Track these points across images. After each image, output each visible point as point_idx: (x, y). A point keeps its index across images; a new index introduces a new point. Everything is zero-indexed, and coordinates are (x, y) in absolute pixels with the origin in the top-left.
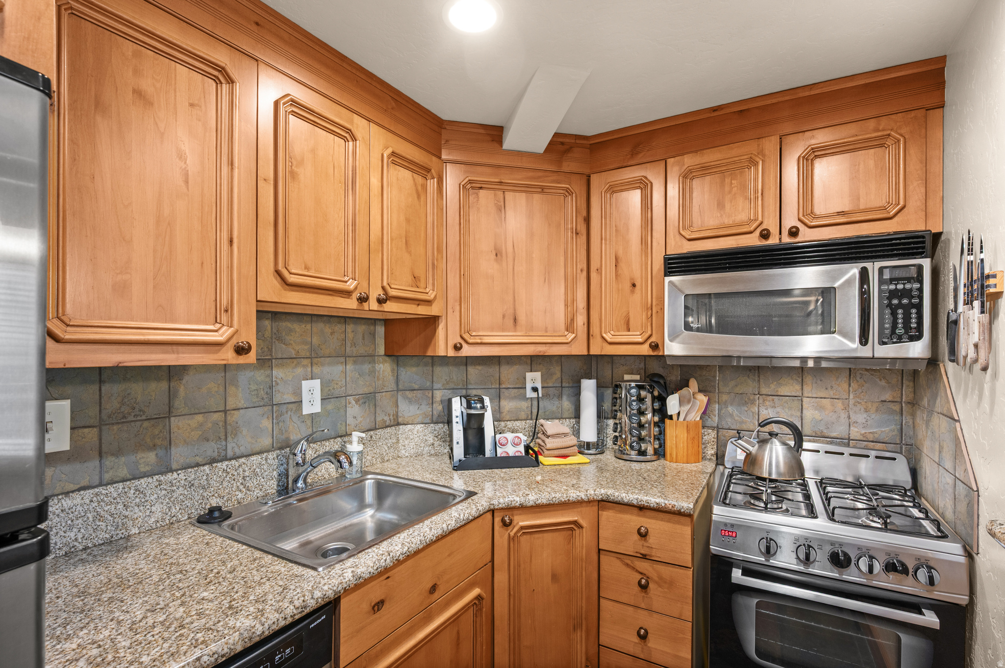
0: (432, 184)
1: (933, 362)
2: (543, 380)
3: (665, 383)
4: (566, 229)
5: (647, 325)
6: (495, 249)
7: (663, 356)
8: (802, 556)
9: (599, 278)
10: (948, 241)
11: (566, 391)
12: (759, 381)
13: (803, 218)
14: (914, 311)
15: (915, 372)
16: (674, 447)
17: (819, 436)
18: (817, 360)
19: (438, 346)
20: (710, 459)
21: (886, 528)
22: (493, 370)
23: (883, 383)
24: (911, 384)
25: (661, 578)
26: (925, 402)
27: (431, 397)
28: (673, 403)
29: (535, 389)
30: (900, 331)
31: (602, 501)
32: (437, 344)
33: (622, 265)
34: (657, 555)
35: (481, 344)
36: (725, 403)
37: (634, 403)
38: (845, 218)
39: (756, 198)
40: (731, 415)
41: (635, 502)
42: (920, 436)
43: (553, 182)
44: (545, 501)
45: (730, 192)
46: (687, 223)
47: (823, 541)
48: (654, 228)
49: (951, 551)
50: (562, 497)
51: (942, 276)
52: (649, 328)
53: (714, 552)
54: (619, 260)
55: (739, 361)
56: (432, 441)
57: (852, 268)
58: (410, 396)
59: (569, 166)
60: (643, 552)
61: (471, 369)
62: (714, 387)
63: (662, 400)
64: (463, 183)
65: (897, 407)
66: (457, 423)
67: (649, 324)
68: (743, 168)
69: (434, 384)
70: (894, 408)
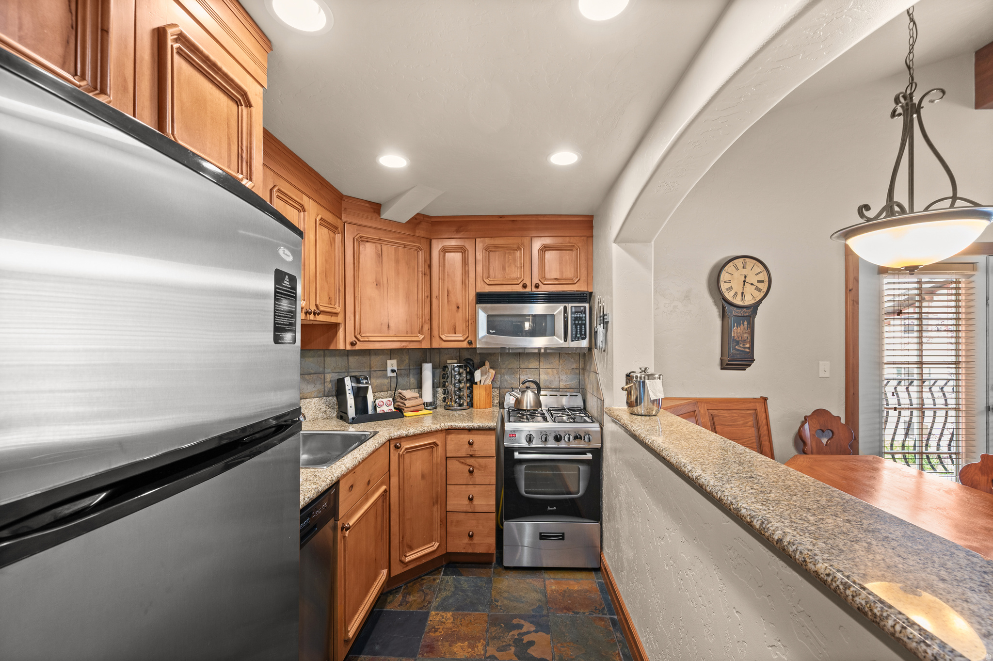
0: (338, 237)
1: (590, 349)
2: (398, 365)
3: (473, 364)
4: (418, 271)
5: (466, 331)
6: (376, 281)
7: (476, 348)
8: (543, 440)
9: (438, 302)
10: (594, 296)
11: (412, 372)
12: (520, 361)
13: (540, 279)
14: (583, 326)
15: (584, 354)
16: (478, 400)
17: (547, 388)
18: (546, 349)
19: (339, 343)
20: (496, 406)
21: (574, 422)
22: (365, 359)
23: (572, 360)
24: (583, 360)
25: (480, 465)
26: (588, 368)
27: (323, 378)
28: (478, 375)
29: (393, 371)
30: (578, 335)
31: (449, 429)
32: (338, 342)
33: (451, 295)
34: (478, 454)
35: (369, 341)
36: (503, 374)
37: (457, 376)
38: (558, 282)
39: (521, 267)
40: (506, 381)
41: (467, 427)
42: (586, 384)
43: (410, 242)
44: (419, 432)
45: (508, 262)
46: (488, 275)
47: (551, 431)
48: (469, 276)
49: (595, 427)
50: (428, 429)
51: (593, 311)
52: (467, 332)
53: (506, 446)
54: (449, 292)
55: (509, 351)
56: (324, 409)
57: (561, 306)
58: (308, 378)
59: (420, 233)
60: (471, 454)
61: (351, 359)
62: (498, 365)
63: (471, 374)
64: (356, 237)
65: (578, 372)
66: (350, 393)
67: (467, 330)
68: (514, 250)
69: (325, 369)
70: (577, 372)
